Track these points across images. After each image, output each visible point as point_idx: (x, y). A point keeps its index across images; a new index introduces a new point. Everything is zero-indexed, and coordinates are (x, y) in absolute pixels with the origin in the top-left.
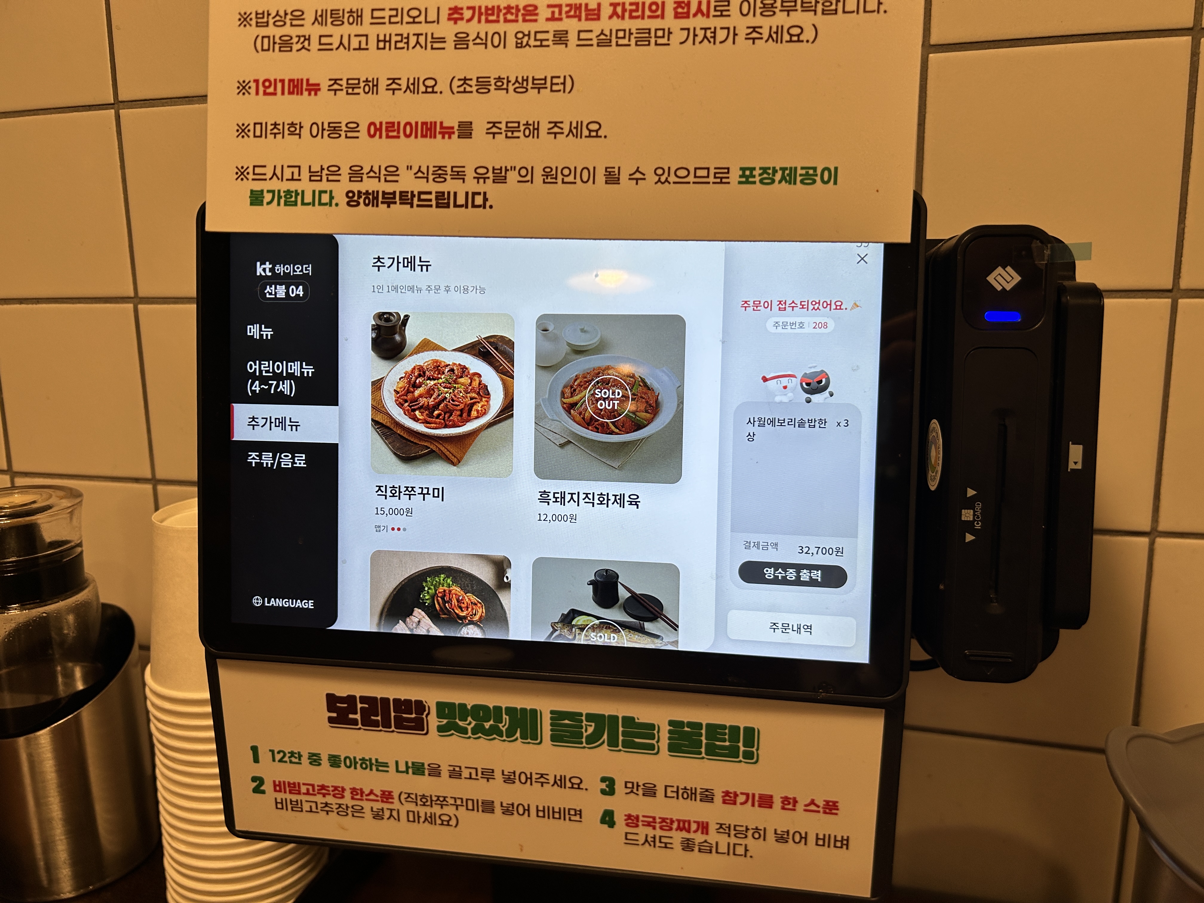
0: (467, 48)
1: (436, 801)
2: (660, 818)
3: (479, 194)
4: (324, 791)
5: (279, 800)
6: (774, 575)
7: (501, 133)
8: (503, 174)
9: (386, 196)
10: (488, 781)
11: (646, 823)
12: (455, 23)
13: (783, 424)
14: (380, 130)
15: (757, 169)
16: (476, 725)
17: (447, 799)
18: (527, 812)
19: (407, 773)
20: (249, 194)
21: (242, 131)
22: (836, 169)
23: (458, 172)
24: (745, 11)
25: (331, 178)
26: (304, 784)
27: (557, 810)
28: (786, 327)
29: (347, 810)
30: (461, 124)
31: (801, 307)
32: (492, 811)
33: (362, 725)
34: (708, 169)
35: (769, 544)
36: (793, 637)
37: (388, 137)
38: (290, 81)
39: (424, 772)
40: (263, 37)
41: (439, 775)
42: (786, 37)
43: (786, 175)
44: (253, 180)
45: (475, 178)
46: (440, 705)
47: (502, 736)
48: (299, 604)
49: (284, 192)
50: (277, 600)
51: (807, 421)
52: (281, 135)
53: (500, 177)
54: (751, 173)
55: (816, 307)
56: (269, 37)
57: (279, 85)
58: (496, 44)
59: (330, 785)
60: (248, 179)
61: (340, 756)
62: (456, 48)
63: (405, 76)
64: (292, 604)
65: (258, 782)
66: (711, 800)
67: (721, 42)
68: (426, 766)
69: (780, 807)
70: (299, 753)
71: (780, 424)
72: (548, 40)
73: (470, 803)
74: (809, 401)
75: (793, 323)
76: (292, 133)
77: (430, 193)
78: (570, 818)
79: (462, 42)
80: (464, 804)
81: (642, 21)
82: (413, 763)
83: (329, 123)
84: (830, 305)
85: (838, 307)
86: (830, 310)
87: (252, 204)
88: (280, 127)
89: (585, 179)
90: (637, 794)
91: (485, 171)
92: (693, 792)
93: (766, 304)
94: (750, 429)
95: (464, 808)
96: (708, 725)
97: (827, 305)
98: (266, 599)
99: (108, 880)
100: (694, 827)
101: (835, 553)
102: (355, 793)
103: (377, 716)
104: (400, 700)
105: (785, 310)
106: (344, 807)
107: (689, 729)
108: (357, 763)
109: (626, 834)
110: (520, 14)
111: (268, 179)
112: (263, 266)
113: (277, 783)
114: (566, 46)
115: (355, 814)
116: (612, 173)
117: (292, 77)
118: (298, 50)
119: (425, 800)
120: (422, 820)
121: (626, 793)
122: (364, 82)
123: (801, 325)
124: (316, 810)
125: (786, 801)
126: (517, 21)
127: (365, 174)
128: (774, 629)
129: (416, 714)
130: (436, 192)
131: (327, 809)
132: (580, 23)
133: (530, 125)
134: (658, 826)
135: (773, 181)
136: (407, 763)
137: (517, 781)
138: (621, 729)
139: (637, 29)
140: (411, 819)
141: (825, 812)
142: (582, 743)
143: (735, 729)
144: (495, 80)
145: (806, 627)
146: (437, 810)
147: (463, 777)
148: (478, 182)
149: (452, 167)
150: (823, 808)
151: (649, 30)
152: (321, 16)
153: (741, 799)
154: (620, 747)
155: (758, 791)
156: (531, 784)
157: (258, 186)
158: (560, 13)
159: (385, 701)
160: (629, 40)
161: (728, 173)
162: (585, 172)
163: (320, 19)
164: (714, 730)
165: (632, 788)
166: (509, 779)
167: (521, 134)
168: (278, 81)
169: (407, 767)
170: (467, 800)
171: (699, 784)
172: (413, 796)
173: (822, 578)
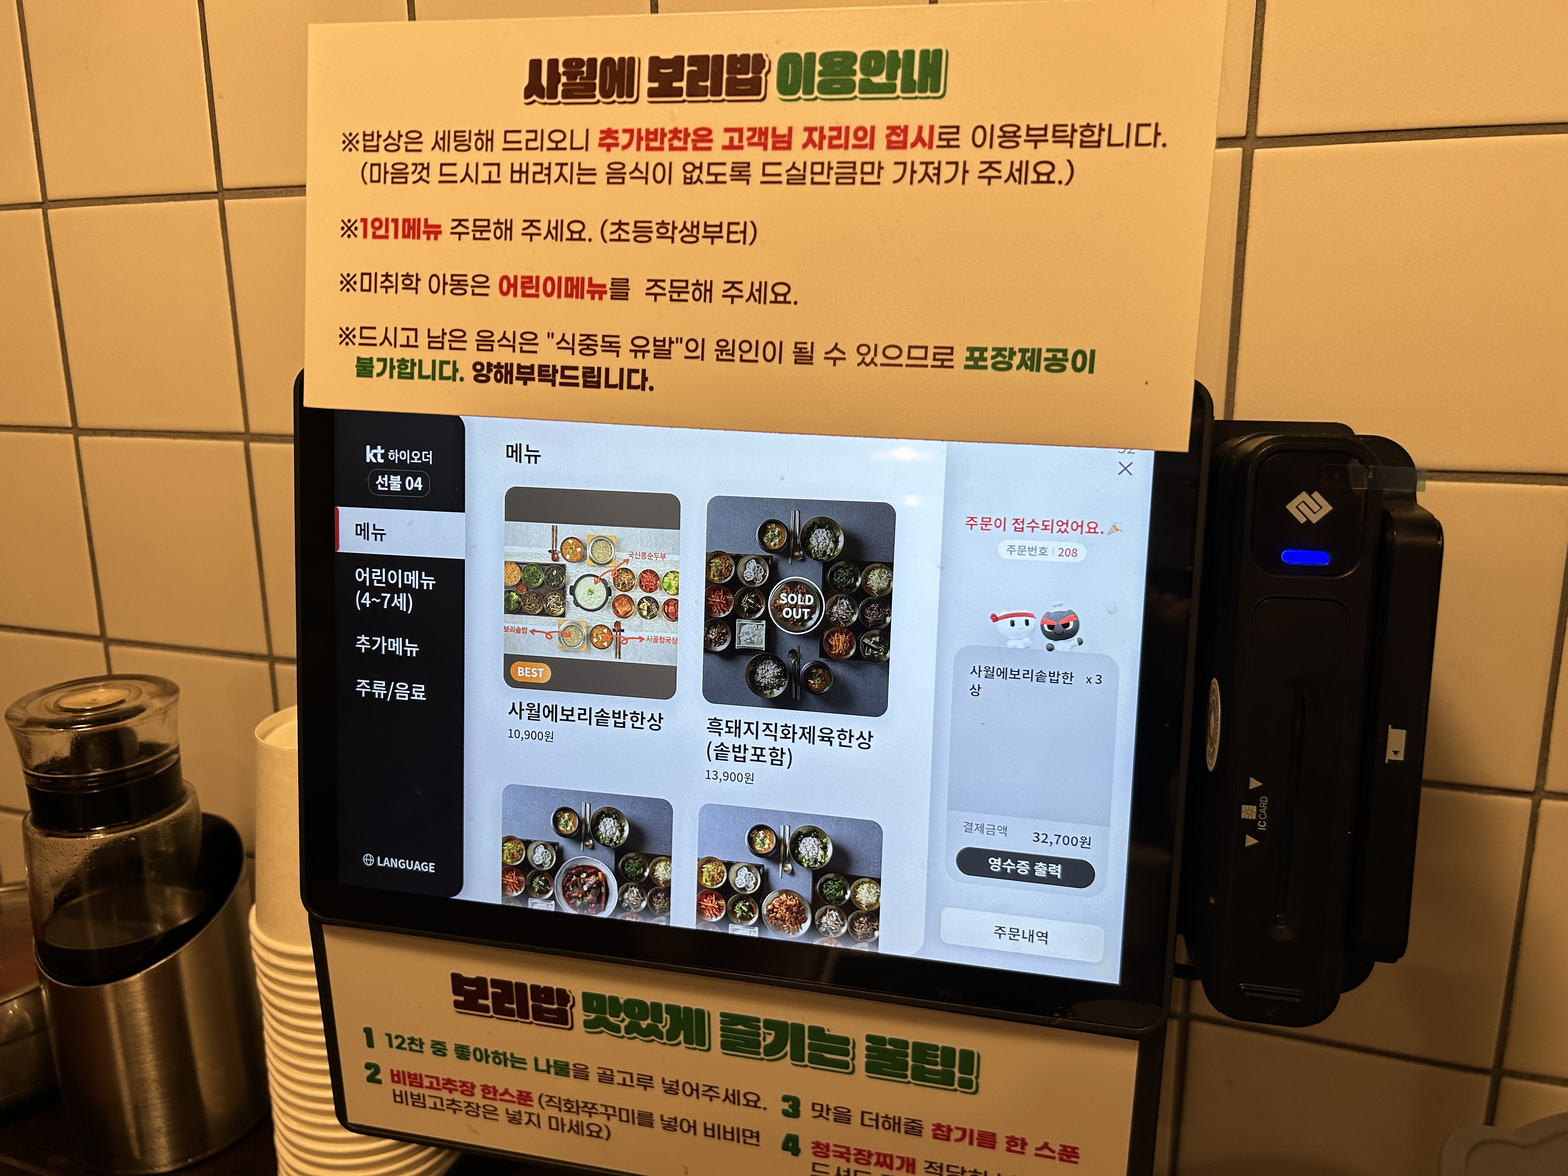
0: (623, 183)
1: (584, 1107)
2: (855, 1149)
3: (637, 371)
4: (450, 1086)
5: (397, 1093)
6: (1001, 867)
7: (664, 295)
8: (667, 347)
9: (522, 370)
10: (645, 1089)
11: (838, 1154)
12: (609, 150)
13: (1016, 676)
14: (515, 286)
15: (990, 349)
16: (630, 1023)
17: (596, 1106)
18: (692, 1129)
19: (549, 1072)
20: (356, 363)
21: (347, 283)
22: (1093, 352)
23: (611, 343)
24: (979, 141)
25: (454, 345)
26: (427, 1076)
27: (729, 1129)
28: (1024, 553)
29: (478, 1110)
30: (615, 282)
31: (1044, 527)
32: (651, 1125)
33: (495, 1013)
34: (926, 348)
35: (996, 828)
36: (1024, 946)
37: (524, 295)
38: (405, 221)
39: (568, 1073)
40: (372, 165)
41: (586, 1077)
42: (1032, 176)
43: (1026, 358)
44: (360, 344)
45: (631, 351)
46: (586, 997)
47: (662, 1039)
48: (417, 866)
49: (398, 361)
50: (392, 859)
51: (1048, 674)
52: (394, 288)
53: (663, 350)
54: (982, 354)
55: (1063, 529)
56: (379, 165)
57: (392, 226)
58: (659, 178)
59: (457, 1079)
60: (354, 344)
61: (468, 1047)
62: (608, 183)
63: (546, 217)
64: (410, 866)
65: (373, 1070)
66: (919, 1134)
67: (947, 182)
68: (571, 1067)
69: (1005, 1149)
70: (420, 1040)
71: (1013, 676)
72: (724, 174)
73: (624, 1114)
74: (1051, 649)
75: (1032, 549)
76: (407, 287)
77: (576, 368)
78: (745, 1140)
79: (616, 175)
80: (617, 1113)
81: (846, 152)
82: (555, 1062)
83: (452, 276)
84: (1082, 526)
85: (1092, 530)
86: (1082, 533)
87: (358, 375)
88: (393, 279)
89: (769, 357)
90: (828, 1119)
91: (644, 342)
92: (897, 1121)
93: (998, 522)
94: (975, 680)
95: (617, 1118)
96: (915, 1044)
97: (1078, 526)
98: (379, 858)
99: (210, 1152)
100: (897, 1163)
101: (1080, 844)
102: (486, 1091)
103: (512, 1004)
104: (538, 987)
105: (1022, 531)
106: (474, 1106)
107: (891, 1047)
108: (489, 1056)
109: (814, 1164)
110: (689, 140)
111: (378, 345)
112: (374, 451)
113: (395, 1072)
114: (748, 183)
115: (488, 1116)
116: (803, 350)
117: (407, 217)
118: (414, 182)
119: (570, 1105)
120: (567, 1128)
121: (814, 1117)
122: (495, 223)
123: (1043, 551)
124: (441, 1108)
125: (1012, 1141)
126: (685, 149)
127: (496, 341)
128: (1000, 934)
129: (558, 1005)
130: (584, 368)
131: (454, 1107)
132: (765, 153)
133: (701, 285)
134: (852, 1158)
135: (1010, 366)
136: (548, 1061)
137: (680, 1092)
138: (807, 1041)
139: (838, 163)
140: (554, 1126)
141: (1061, 1159)
142: (759, 1054)
143: (949, 1053)
144: (658, 226)
145: (1040, 934)
146: (584, 1118)
147: (615, 1082)
148: (636, 357)
149: (604, 336)
150: (1059, 1154)
151: (854, 163)
152: (443, 139)
153: (957, 1134)
154: (806, 1062)
155: (978, 1126)
156: (698, 1097)
157: (366, 353)
158: (741, 140)
159: (521, 987)
160: (828, 177)
161: (952, 354)
162: (770, 348)
163: (440, 143)
164: (923, 1051)
165: (821, 1111)
166: (671, 1089)
167: (689, 297)
168: (390, 221)
169: (549, 1066)
170: (620, 1109)
171: (905, 1113)
172: (556, 1100)
173: (1062, 874)
